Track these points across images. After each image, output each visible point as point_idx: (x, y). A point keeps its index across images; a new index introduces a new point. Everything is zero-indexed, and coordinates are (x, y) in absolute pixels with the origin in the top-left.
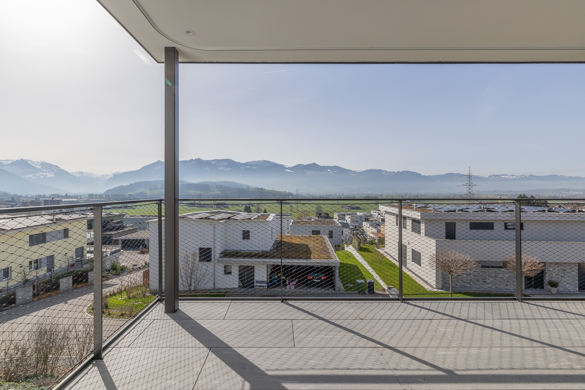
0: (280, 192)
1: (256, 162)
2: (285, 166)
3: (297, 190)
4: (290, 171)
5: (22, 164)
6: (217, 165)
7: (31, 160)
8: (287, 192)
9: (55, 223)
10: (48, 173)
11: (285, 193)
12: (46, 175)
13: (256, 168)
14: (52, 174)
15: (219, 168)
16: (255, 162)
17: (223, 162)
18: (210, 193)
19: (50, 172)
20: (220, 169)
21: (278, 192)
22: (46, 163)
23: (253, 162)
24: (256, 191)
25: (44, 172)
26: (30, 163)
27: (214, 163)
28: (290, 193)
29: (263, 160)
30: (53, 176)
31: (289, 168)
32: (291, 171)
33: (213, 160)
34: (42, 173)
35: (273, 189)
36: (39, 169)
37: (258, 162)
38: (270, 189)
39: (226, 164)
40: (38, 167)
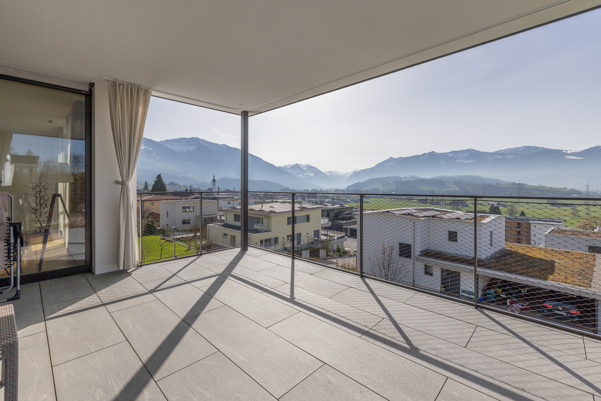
0: (554, 188)
1: (512, 150)
2: (566, 151)
3: (588, 186)
4: (575, 158)
5: (297, 167)
6: (455, 157)
7: (301, 164)
8: (569, 188)
9: (301, 210)
10: (310, 173)
11: (563, 190)
12: (309, 175)
13: (511, 157)
14: (313, 173)
15: (457, 160)
16: (510, 150)
17: (463, 153)
18: (445, 190)
19: (312, 172)
20: (459, 161)
21: (551, 188)
22: (309, 166)
23: (508, 150)
24: (512, 186)
25: (308, 173)
26: (301, 166)
27: (450, 155)
28: (573, 190)
29: (524, 146)
30: (313, 175)
31: (573, 154)
32: (578, 158)
33: (449, 152)
34: (307, 174)
35: (540, 185)
36: (305, 170)
37: (515, 149)
38: (536, 184)
39: (467, 155)
40: (305, 169)
